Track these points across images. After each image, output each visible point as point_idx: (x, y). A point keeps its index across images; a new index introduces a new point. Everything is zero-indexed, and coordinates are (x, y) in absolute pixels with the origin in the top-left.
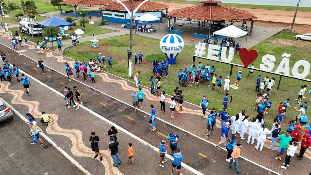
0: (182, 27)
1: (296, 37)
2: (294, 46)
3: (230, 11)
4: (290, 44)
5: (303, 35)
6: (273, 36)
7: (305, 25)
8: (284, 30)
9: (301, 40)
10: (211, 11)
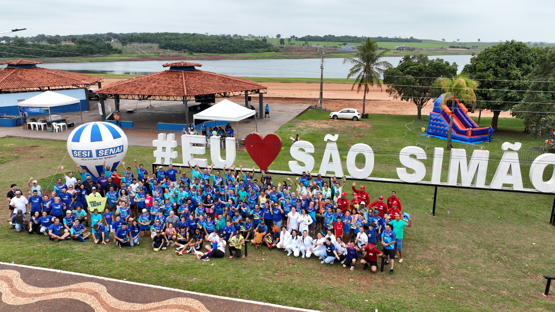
0: (134, 114)
1: (330, 115)
2: (332, 129)
3: (219, 79)
4: (325, 126)
5: (340, 111)
6: (297, 116)
7: (336, 99)
8: (310, 107)
9: (338, 119)
10: (184, 79)
